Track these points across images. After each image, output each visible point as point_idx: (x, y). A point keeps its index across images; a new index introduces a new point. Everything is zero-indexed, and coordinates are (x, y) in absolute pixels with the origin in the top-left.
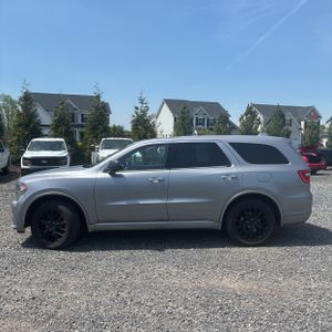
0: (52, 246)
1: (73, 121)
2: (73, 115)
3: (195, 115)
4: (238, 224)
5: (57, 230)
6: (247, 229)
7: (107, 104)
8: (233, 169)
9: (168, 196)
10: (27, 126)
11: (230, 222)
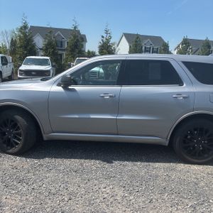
0: (10, 151)
1: (62, 46)
2: (62, 42)
3: (144, 44)
4: (184, 142)
5: (15, 137)
6: (194, 148)
7: (85, 36)
8: (184, 89)
9: (118, 112)
10: (26, 47)
11: (177, 140)
